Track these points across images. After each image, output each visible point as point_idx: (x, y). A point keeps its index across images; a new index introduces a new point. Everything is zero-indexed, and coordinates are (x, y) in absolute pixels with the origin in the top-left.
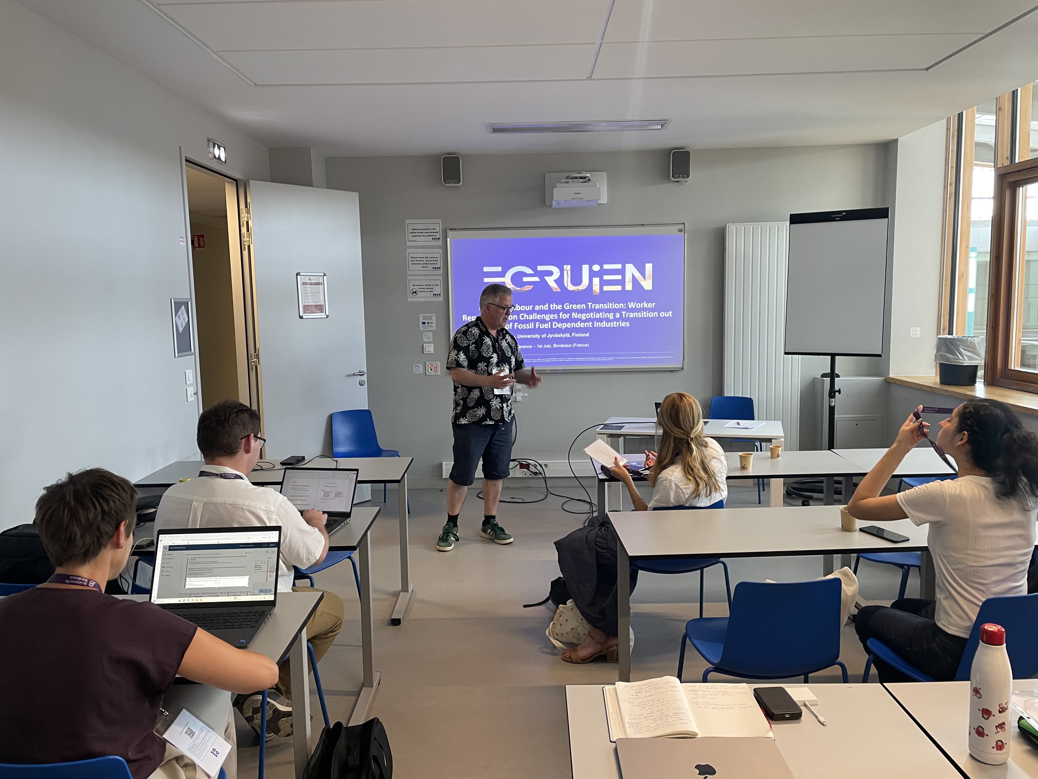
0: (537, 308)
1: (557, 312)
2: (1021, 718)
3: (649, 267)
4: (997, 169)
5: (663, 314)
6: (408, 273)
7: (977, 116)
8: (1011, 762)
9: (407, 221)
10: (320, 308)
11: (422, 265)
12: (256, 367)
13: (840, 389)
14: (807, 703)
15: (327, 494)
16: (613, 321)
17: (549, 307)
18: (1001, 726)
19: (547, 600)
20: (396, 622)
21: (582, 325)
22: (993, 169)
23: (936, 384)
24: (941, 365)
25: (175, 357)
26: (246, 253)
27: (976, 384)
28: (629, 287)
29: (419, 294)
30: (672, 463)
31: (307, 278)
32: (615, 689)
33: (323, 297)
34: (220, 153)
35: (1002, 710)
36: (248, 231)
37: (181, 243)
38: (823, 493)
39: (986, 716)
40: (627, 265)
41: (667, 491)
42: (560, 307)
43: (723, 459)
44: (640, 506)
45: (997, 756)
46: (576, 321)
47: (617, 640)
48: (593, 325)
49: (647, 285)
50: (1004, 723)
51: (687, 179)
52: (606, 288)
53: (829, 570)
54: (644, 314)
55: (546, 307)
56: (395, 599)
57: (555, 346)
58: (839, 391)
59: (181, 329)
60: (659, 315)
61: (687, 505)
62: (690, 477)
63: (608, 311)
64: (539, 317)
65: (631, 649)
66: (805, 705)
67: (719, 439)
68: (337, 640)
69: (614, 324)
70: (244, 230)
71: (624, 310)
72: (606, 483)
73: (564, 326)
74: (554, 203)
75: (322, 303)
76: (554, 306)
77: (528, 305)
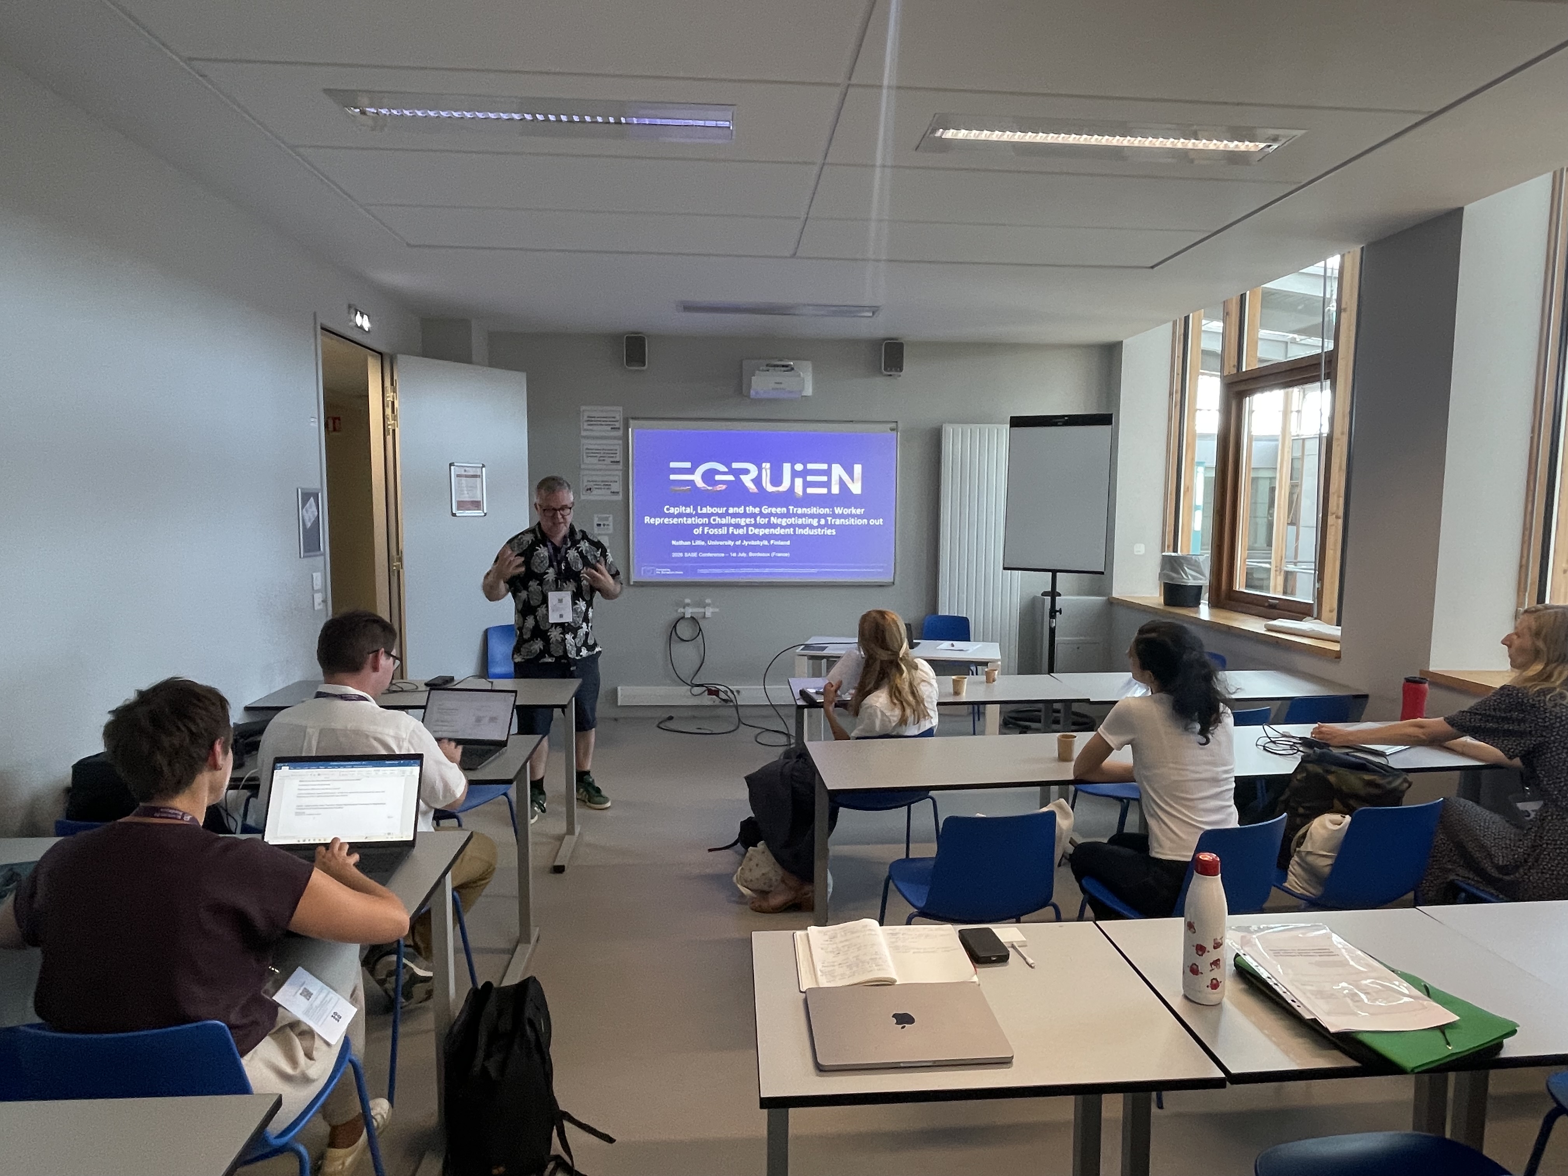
0: (731, 510)
1: (754, 516)
2: (1237, 955)
3: (858, 469)
4: (1223, 378)
5: (872, 522)
6: (583, 466)
7: (1204, 322)
8: (1226, 1002)
9: (583, 408)
10: (477, 505)
11: (598, 458)
12: (399, 572)
13: (1060, 609)
14: (1015, 944)
15: (479, 720)
16: (817, 527)
17: (745, 510)
18: (1216, 963)
19: (735, 843)
20: (559, 869)
21: (782, 531)
22: (1219, 379)
23: (1159, 605)
24: (1166, 584)
25: (300, 557)
26: (389, 438)
27: (1200, 606)
28: (835, 490)
29: (595, 492)
30: (877, 687)
31: (463, 469)
32: (807, 935)
33: (481, 492)
34: (363, 322)
35: (1217, 945)
36: (393, 412)
37: (312, 424)
38: (1040, 722)
39: (1200, 953)
40: (833, 465)
41: (871, 718)
42: (757, 510)
43: (934, 682)
44: (840, 735)
45: (1212, 996)
46: (775, 526)
47: (813, 886)
48: (794, 531)
49: (856, 488)
50: (1219, 960)
51: (901, 373)
52: (810, 491)
53: (1045, 802)
54: (852, 521)
55: (741, 510)
56: (558, 843)
57: (751, 554)
58: (1060, 611)
59: (309, 525)
60: (868, 522)
61: (893, 734)
62: (895, 701)
63: (812, 516)
64: (733, 521)
65: (829, 895)
66: (1013, 947)
67: (931, 662)
68: (487, 891)
69: (819, 531)
70: (389, 411)
71: (829, 515)
72: (806, 710)
73: (762, 532)
74: (752, 392)
75: (479, 499)
76: (750, 509)
77: (720, 506)
